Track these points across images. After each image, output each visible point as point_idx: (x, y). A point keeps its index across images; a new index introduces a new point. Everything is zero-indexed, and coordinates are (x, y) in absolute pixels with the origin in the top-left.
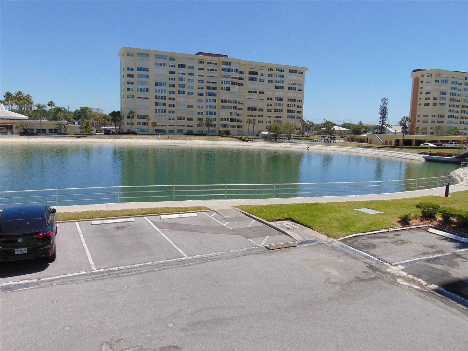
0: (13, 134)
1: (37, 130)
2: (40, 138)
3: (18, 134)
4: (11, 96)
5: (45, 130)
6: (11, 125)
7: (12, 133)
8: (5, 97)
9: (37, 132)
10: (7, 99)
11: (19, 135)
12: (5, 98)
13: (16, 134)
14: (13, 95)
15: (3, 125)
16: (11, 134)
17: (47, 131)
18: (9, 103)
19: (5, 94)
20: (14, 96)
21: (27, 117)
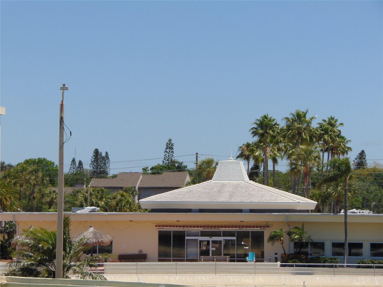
0: (263, 261)
1: (335, 245)
2: (341, 273)
3: (276, 261)
4: (273, 131)
5: (359, 246)
6: (258, 229)
7: (260, 258)
8: (255, 133)
9: (335, 254)
10: (260, 141)
11: (279, 263)
12: (256, 139)
13: (270, 261)
14: (280, 127)
15: (237, 229)
16: (257, 261)
17: (366, 250)
18: (268, 155)
19: (255, 126)
20: (282, 130)
21: (312, 204)
